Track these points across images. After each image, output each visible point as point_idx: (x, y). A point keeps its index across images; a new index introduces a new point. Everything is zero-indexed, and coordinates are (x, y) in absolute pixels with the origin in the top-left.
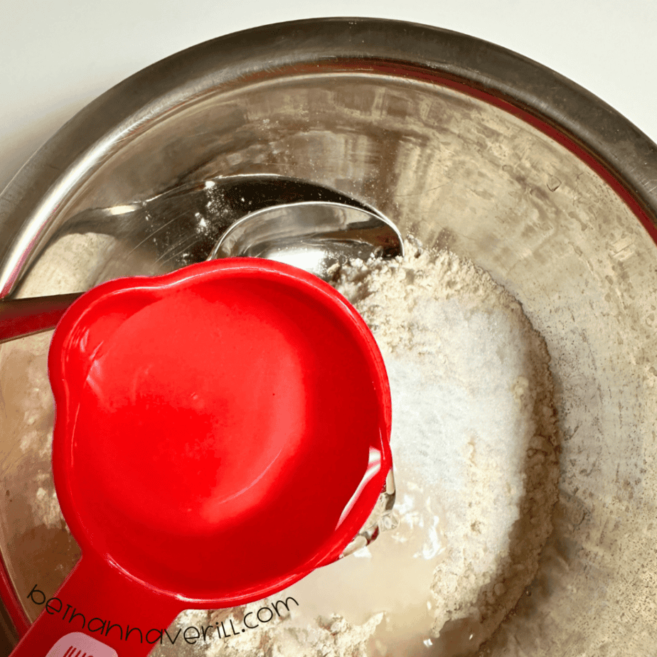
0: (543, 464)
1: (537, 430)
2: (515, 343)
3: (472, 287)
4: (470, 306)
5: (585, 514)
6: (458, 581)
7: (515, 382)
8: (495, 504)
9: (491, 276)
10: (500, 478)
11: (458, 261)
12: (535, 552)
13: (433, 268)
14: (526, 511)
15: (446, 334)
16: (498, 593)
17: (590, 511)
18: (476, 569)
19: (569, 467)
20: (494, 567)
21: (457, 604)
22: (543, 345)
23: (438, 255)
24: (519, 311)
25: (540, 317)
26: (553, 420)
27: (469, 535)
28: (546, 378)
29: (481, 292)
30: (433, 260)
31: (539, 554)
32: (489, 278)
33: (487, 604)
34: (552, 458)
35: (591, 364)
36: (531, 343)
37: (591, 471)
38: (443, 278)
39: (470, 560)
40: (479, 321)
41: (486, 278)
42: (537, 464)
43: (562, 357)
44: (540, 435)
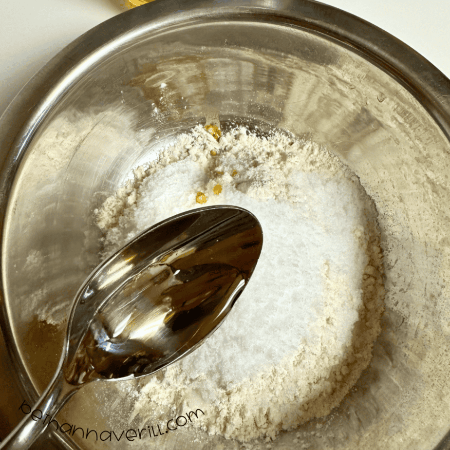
0: (374, 285)
1: (370, 262)
2: (355, 203)
3: (327, 165)
4: (326, 177)
5: (404, 319)
6: (316, 361)
7: (355, 228)
8: (342, 306)
9: (339, 159)
10: (346, 290)
11: (318, 148)
12: (370, 346)
13: (301, 152)
14: (363, 317)
15: (310, 193)
16: (344, 373)
17: (407, 317)
18: (330, 352)
19: (392, 287)
20: (341, 352)
21: (316, 378)
22: (373, 205)
23: (305, 143)
24: (358, 182)
25: (372, 186)
26: (380, 255)
27: (325, 326)
28: (375, 227)
29: (332, 169)
30: (301, 147)
31: (372, 348)
32: (338, 160)
33: (336, 381)
34: (380, 281)
35: (406, 217)
36: (365, 203)
37: (407, 289)
38: (307, 158)
39: (326, 345)
40: (331, 187)
41: (336, 160)
42: (370, 285)
43: (386, 213)
44: (372, 265)
